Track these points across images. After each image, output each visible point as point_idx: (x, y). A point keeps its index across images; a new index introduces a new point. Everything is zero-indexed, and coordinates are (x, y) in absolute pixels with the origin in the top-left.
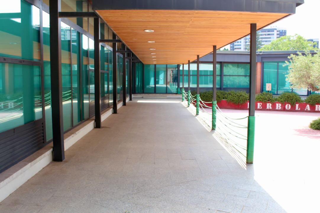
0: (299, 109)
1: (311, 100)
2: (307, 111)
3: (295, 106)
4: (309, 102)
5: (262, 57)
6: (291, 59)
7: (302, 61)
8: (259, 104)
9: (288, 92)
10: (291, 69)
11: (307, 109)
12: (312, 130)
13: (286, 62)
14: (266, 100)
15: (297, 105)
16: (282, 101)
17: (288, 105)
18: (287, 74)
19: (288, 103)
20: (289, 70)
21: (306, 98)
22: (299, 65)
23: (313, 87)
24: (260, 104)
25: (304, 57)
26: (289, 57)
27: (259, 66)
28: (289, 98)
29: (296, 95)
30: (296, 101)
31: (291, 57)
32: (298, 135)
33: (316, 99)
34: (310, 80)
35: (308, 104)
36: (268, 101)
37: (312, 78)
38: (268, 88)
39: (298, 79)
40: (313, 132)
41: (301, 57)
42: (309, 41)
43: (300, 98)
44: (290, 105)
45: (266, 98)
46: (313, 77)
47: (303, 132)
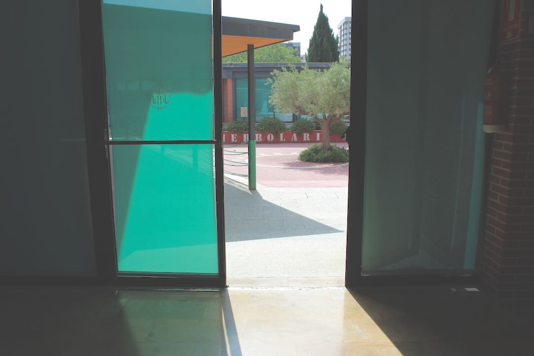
0: (284, 140)
1: (298, 128)
2: (294, 142)
3: (280, 136)
4: (295, 130)
5: (233, 72)
6: (275, 75)
7: (287, 79)
8: (233, 136)
9: (269, 118)
10: (274, 88)
11: (293, 140)
12: (303, 163)
13: (269, 79)
14: (242, 130)
15: (282, 135)
16: (262, 130)
17: (270, 135)
18: (270, 94)
19: (271, 133)
20: (272, 89)
21: (291, 126)
22: (285, 84)
23: (301, 110)
24: (235, 136)
25: (290, 74)
26: (271, 73)
27: (230, 84)
28: (270, 125)
29: (279, 122)
30: (281, 129)
31: (274, 73)
32: (289, 168)
33: (304, 126)
34: (298, 101)
35: (294, 133)
36: (245, 130)
37: (300, 99)
38: (244, 113)
39: (283, 101)
40: (305, 164)
41: (286, 74)
42: (289, 47)
43: (285, 125)
44: (272, 136)
45: (242, 127)
46: (301, 97)
47: (292, 165)
